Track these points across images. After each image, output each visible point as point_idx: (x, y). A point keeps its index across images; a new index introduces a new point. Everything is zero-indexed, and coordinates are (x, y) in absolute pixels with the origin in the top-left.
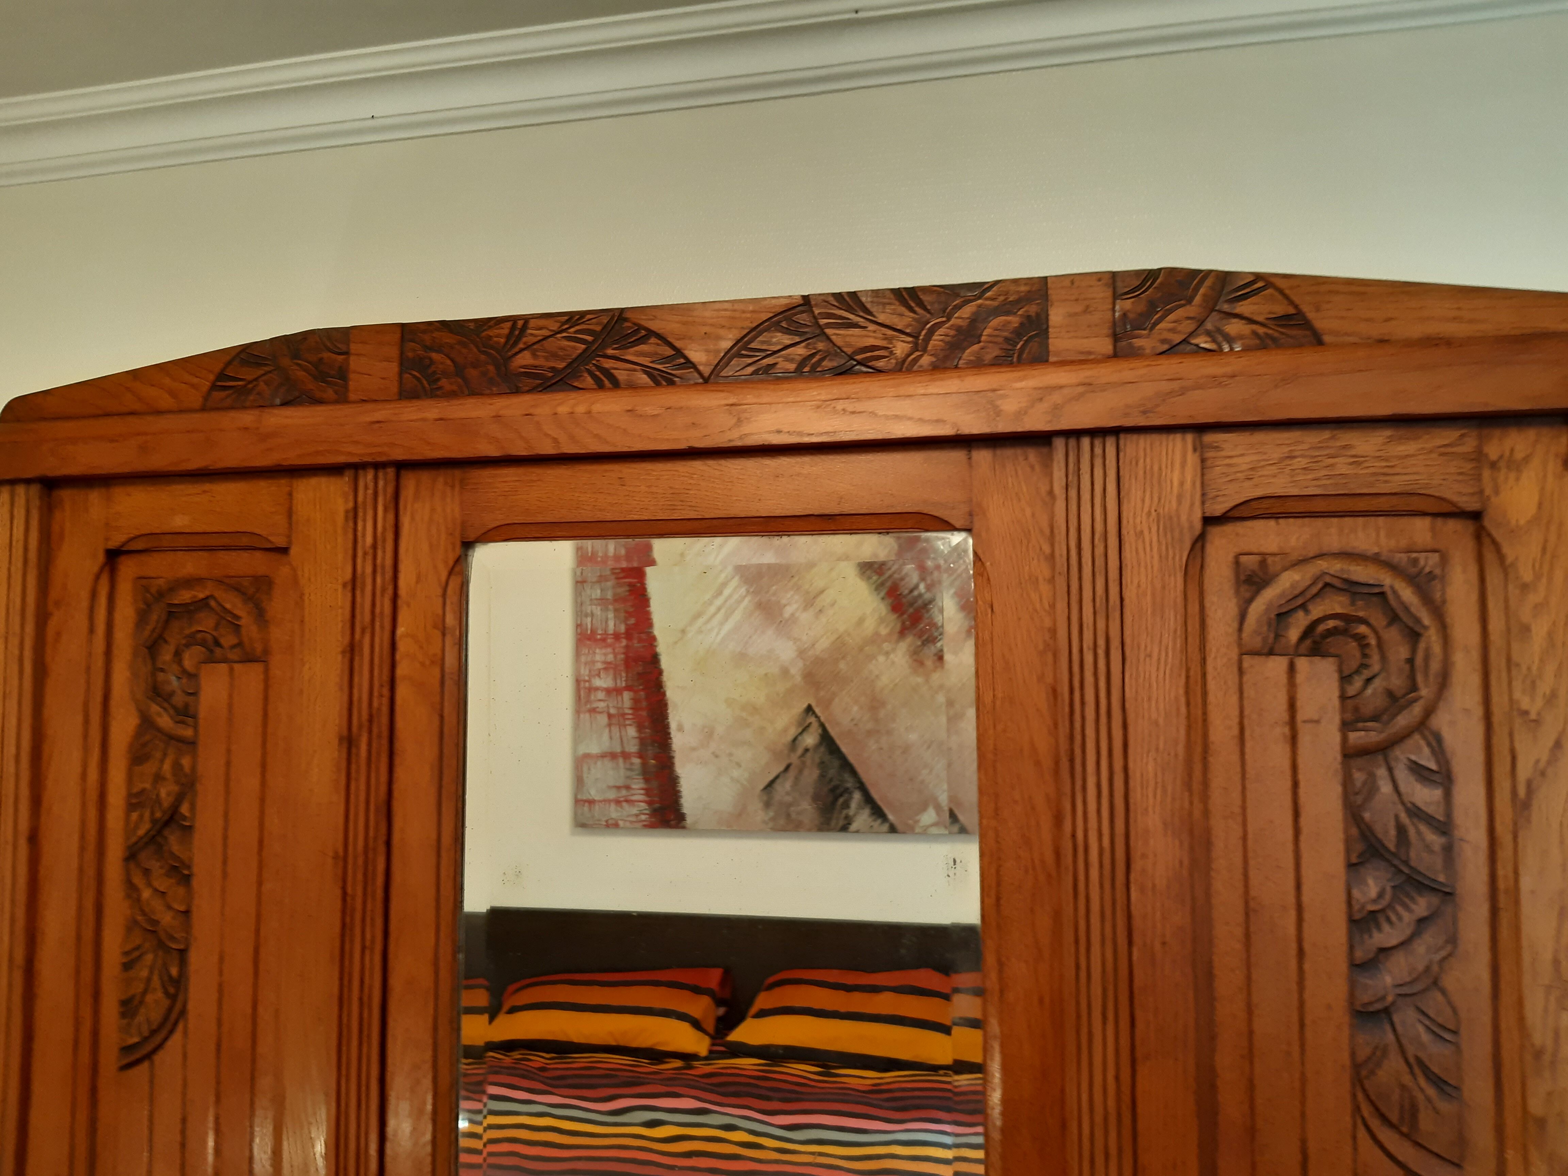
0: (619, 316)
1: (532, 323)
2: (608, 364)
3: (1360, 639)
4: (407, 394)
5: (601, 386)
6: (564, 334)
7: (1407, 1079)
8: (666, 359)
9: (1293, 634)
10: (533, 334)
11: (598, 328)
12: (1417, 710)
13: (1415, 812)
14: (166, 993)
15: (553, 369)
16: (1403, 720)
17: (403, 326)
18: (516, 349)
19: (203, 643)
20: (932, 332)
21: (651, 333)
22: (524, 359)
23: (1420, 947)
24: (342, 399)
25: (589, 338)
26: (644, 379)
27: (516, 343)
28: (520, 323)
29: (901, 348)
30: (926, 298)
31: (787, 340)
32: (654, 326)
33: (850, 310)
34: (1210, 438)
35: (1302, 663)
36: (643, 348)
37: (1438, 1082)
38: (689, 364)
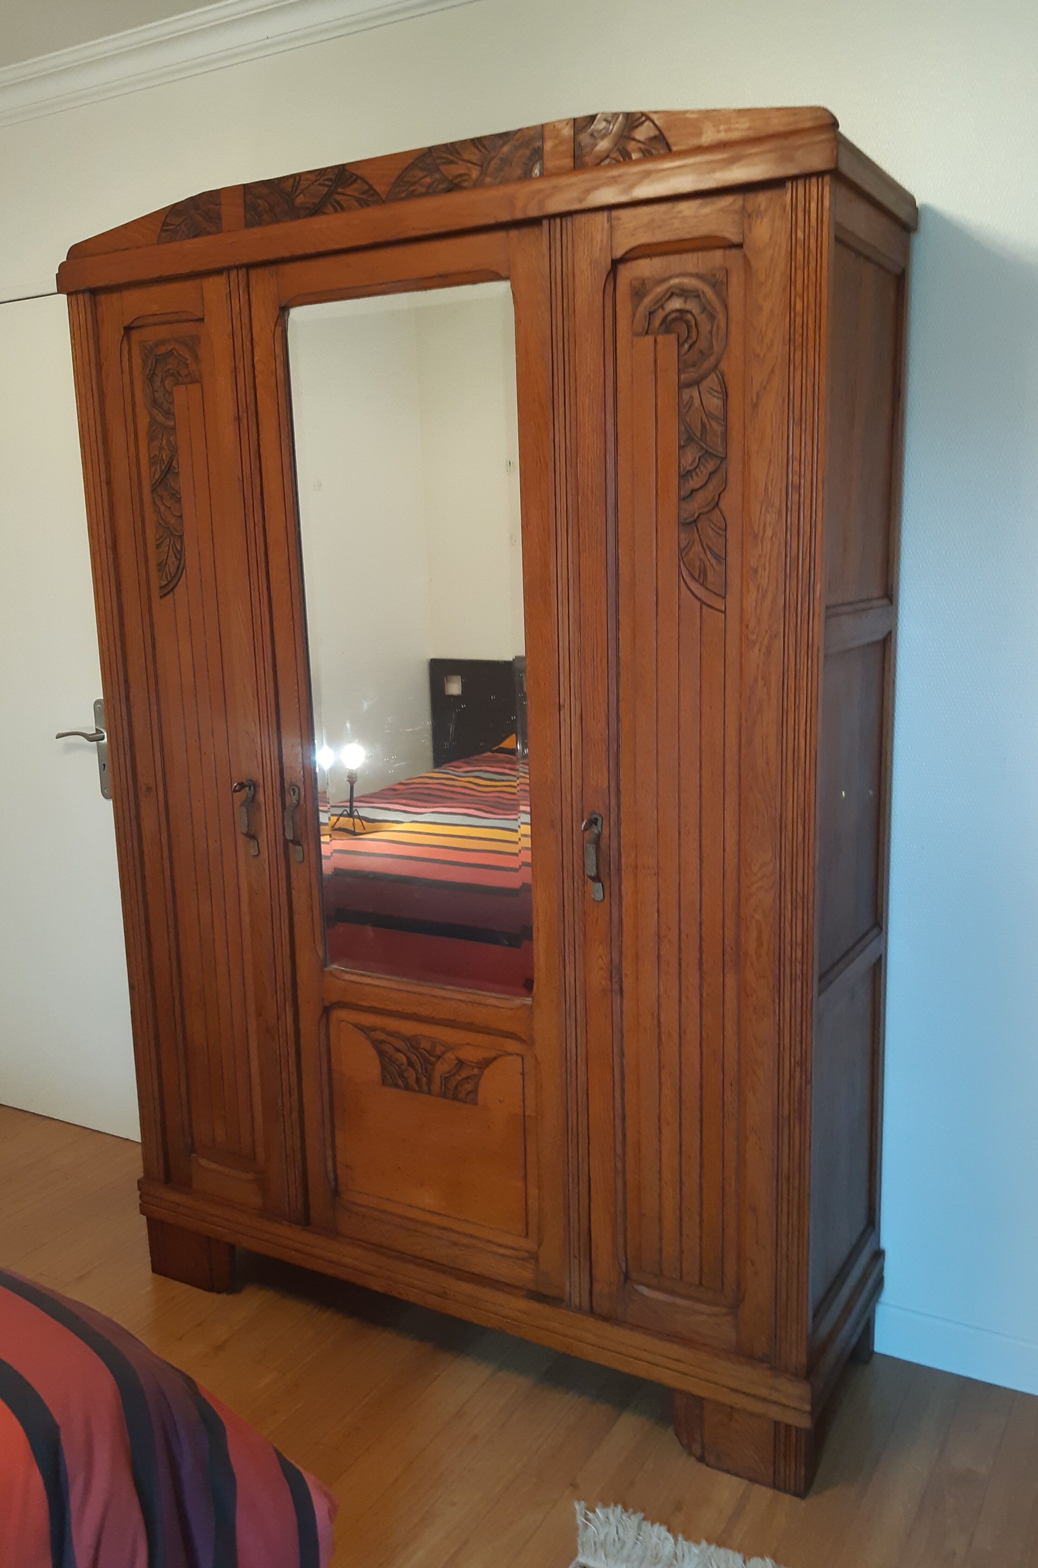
0: (341, 169)
1: (303, 177)
2: (339, 197)
3: (687, 323)
4: (249, 225)
5: (336, 211)
6: (318, 182)
7: (703, 556)
8: (364, 193)
9: (657, 322)
10: (304, 184)
11: (333, 177)
12: (713, 359)
13: (709, 415)
14: (176, 557)
15: (314, 204)
16: (707, 365)
17: (244, 185)
18: (297, 193)
19: (173, 375)
20: (489, 162)
21: (358, 177)
22: (300, 199)
23: (711, 487)
24: (219, 231)
25: (330, 183)
26: (356, 204)
27: (296, 190)
28: (297, 178)
29: (475, 173)
30: (486, 143)
31: (421, 174)
32: (358, 172)
33: (451, 153)
34: (615, 213)
35: (660, 338)
36: (354, 186)
37: (716, 557)
38: (376, 193)
